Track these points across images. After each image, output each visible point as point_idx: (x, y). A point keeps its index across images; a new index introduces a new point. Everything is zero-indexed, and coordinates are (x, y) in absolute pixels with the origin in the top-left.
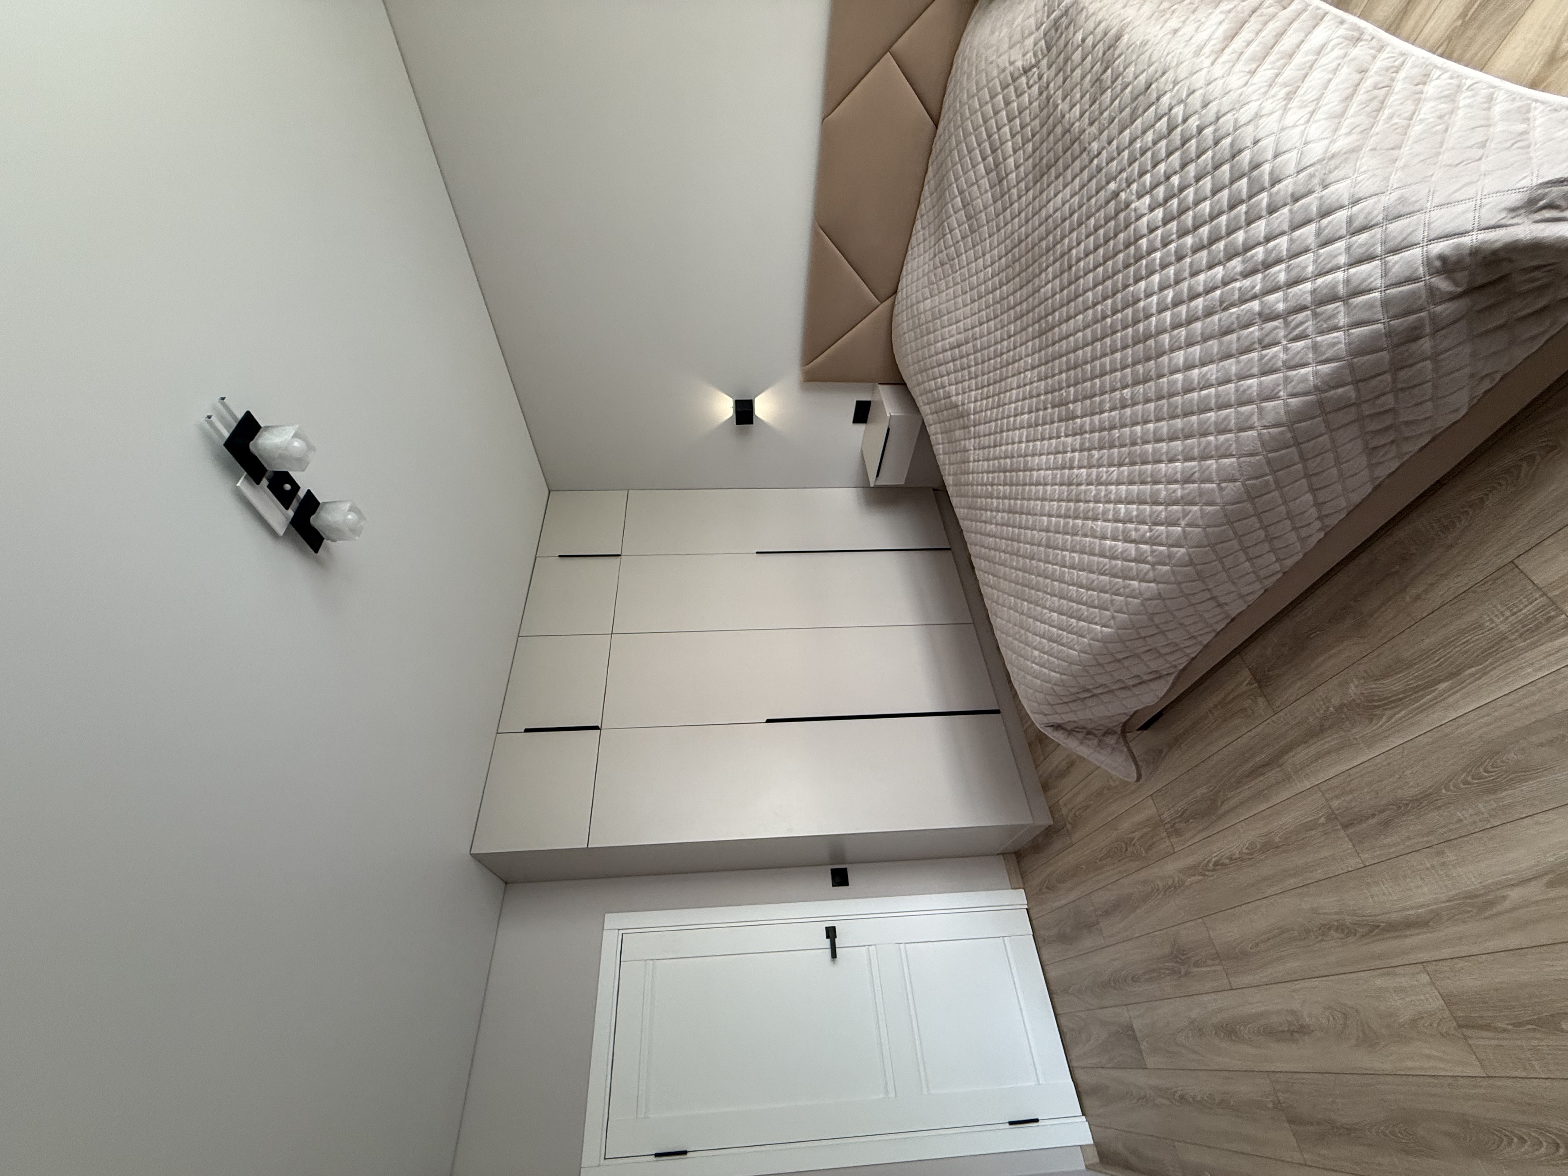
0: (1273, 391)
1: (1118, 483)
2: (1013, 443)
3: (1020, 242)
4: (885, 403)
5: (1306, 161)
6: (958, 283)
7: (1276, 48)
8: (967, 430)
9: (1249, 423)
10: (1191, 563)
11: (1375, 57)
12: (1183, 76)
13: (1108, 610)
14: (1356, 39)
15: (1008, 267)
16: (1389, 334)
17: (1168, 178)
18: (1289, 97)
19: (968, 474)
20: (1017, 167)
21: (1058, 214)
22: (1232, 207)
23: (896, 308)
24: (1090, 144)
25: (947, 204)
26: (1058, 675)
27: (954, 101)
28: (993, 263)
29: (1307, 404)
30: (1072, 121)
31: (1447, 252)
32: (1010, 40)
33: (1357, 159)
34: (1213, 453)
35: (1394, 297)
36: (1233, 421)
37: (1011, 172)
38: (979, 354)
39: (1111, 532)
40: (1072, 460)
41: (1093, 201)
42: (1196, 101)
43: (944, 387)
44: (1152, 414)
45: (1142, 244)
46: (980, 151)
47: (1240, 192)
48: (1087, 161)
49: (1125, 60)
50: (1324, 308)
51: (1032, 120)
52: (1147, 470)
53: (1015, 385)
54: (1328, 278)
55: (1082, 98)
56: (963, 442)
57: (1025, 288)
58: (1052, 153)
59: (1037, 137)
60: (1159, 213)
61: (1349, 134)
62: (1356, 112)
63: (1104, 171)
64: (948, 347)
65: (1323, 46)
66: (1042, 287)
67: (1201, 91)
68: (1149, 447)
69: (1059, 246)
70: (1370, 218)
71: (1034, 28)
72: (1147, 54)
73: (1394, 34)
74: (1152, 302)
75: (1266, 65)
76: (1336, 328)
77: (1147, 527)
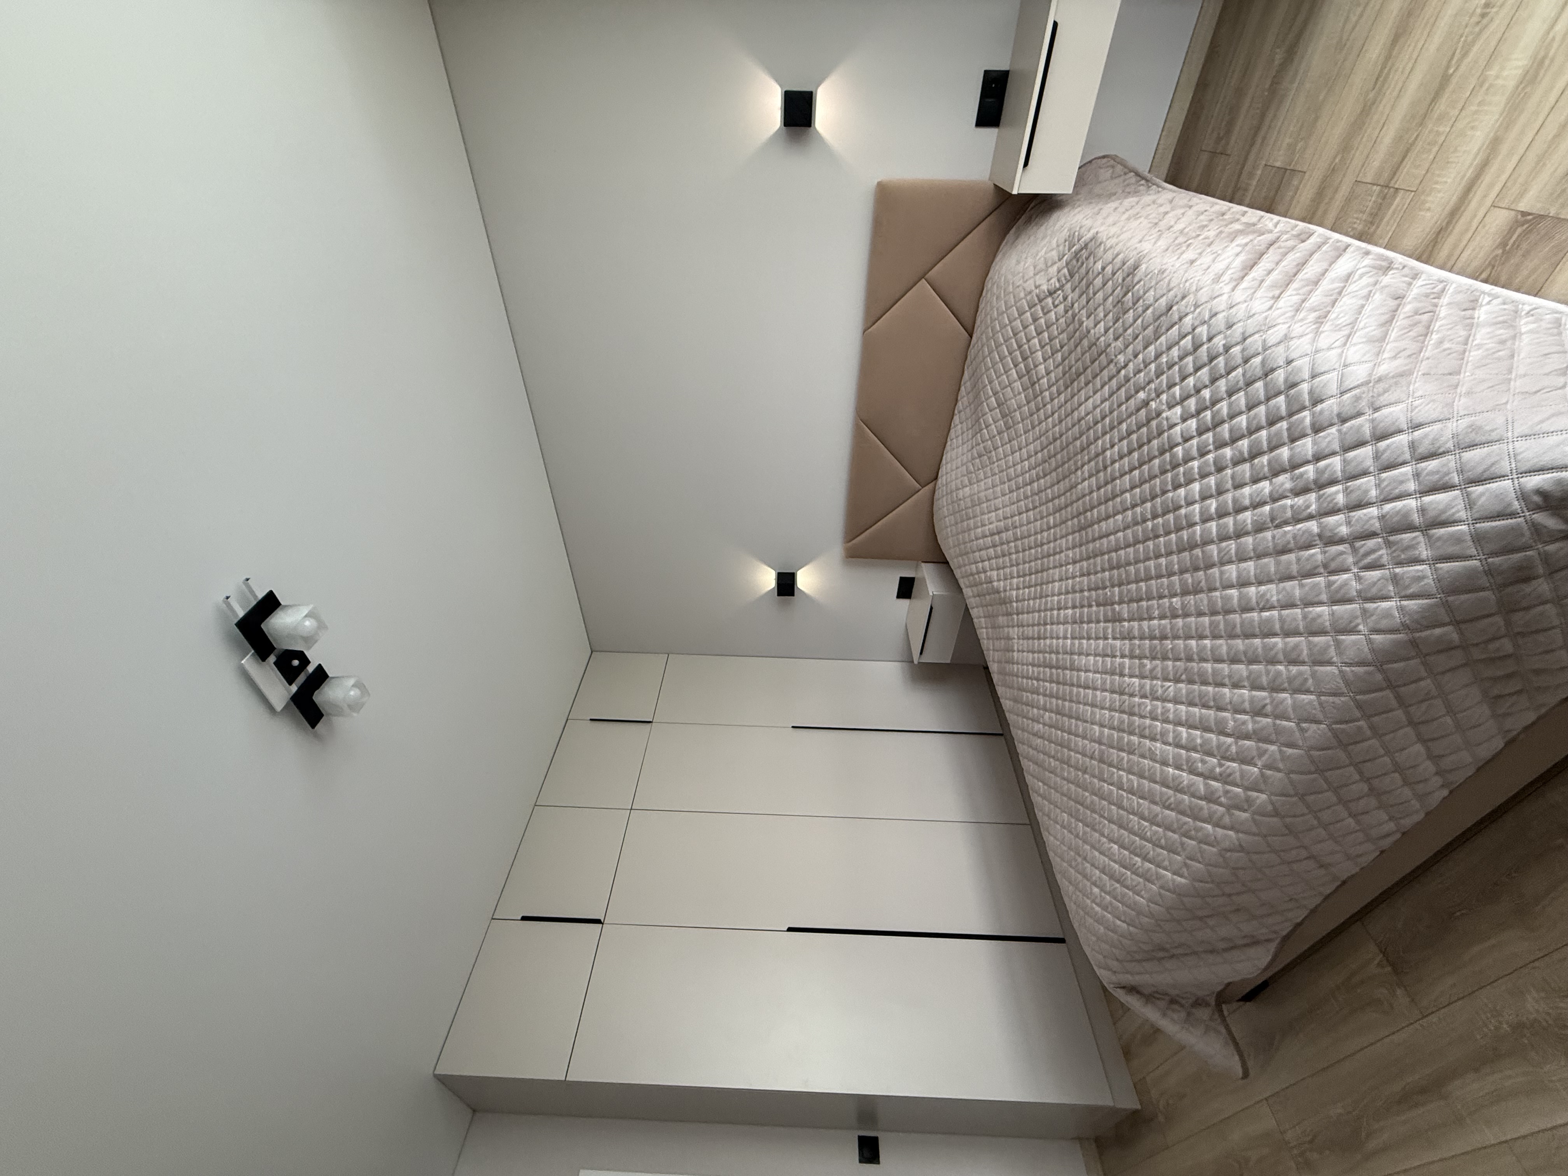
0: (1351, 622)
1: (1176, 701)
2: (1058, 638)
3: (1055, 440)
4: (928, 582)
5: (1348, 384)
6: (996, 474)
7: (1300, 276)
8: (1010, 617)
9: (1326, 658)
10: (1276, 813)
11: (1410, 284)
12: (1203, 300)
13: (1178, 854)
14: (1387, 268)
15: (1045, 461)
16: (1489, 572)
17: (1198, 391)
18: (1320, 321)
19: (1013, 664)
20: (1048, 373)
21: (1090, 417)
22: (1271, 423)
23: (936, 493)
24: (1116, 356)
25: (982, 403)
26: (1125, 925)
27: (986, 316)
28: (1029, 457)
29: (1397, 644)
30: (1097, 336)
31: (1547, 487)
32: (1035, 268)
33: (1409, 384)
34: (1286, 685)
35: (1486, 532)
36: (1305, 652)
37: (1043, 377)
38: (1019, 543)
39: (1173, 758)
40: (1122, 666)
41: (1124, 407)
42: (1220, 321)
43: (985, 572)
44: (1208, 630)
45: (1178, 451)
46: (1012, 359)
47: (1278, 409)
48: (1114, 371)
49: (1144, 285)
50: (1399, 537)
51: (1059, 334)
52: (1209, 692)
53: (1057, 577)
54: (1399, 505)
55: (1105, 316)
56: (1006, 630)
57: (1062, 483)
58: (1080, 363)
59: (1066, 348)
60: (1193, 423)
61: (1395, 357)
62: (1399, 336)
63: (1132, 381)
64: (988, 533)
65: (1349, 276)
66: (1079, 483)
67: (1224, 314)
68: (1208, 666)
69: (1092, 447)
70: (1437, 445)
71: (1057, 258)
72: (1166, 280)
73: (1426, 262)
74: (1194, 510)
75: (1291, 290)
76: (1417, 561)
77: (1215, 760)
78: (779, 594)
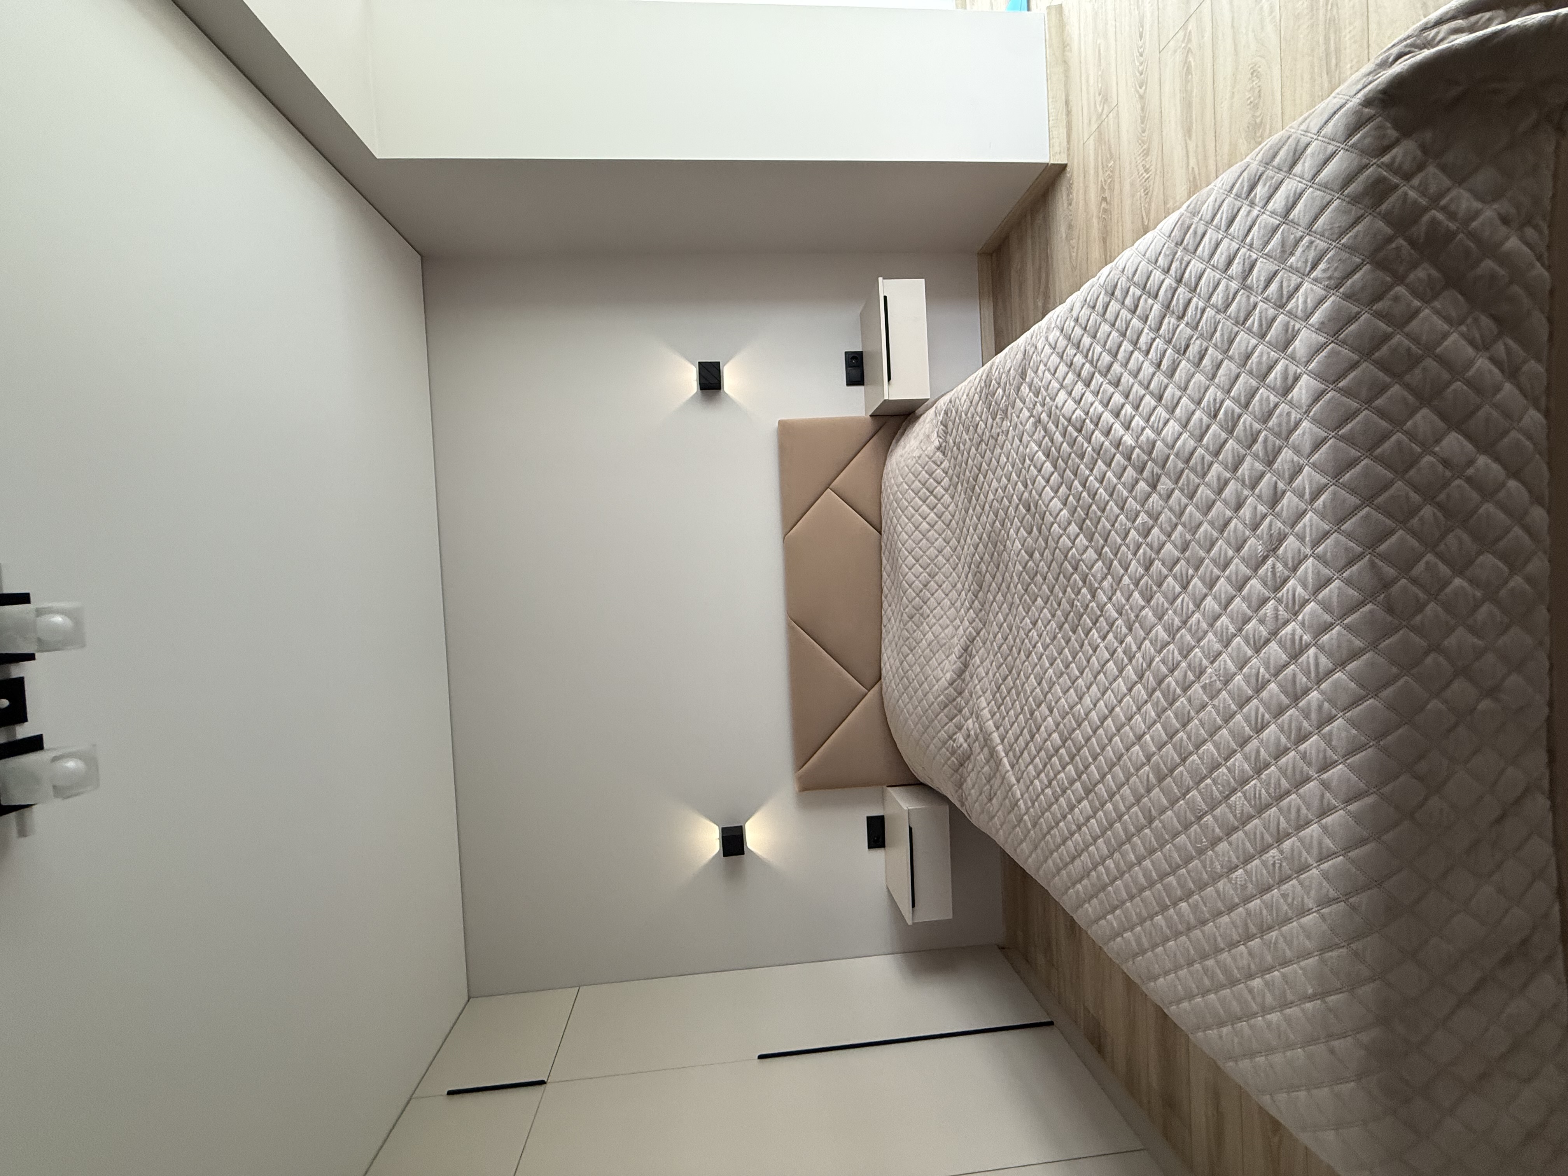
4: (899, 802)
78: (725, 855)
